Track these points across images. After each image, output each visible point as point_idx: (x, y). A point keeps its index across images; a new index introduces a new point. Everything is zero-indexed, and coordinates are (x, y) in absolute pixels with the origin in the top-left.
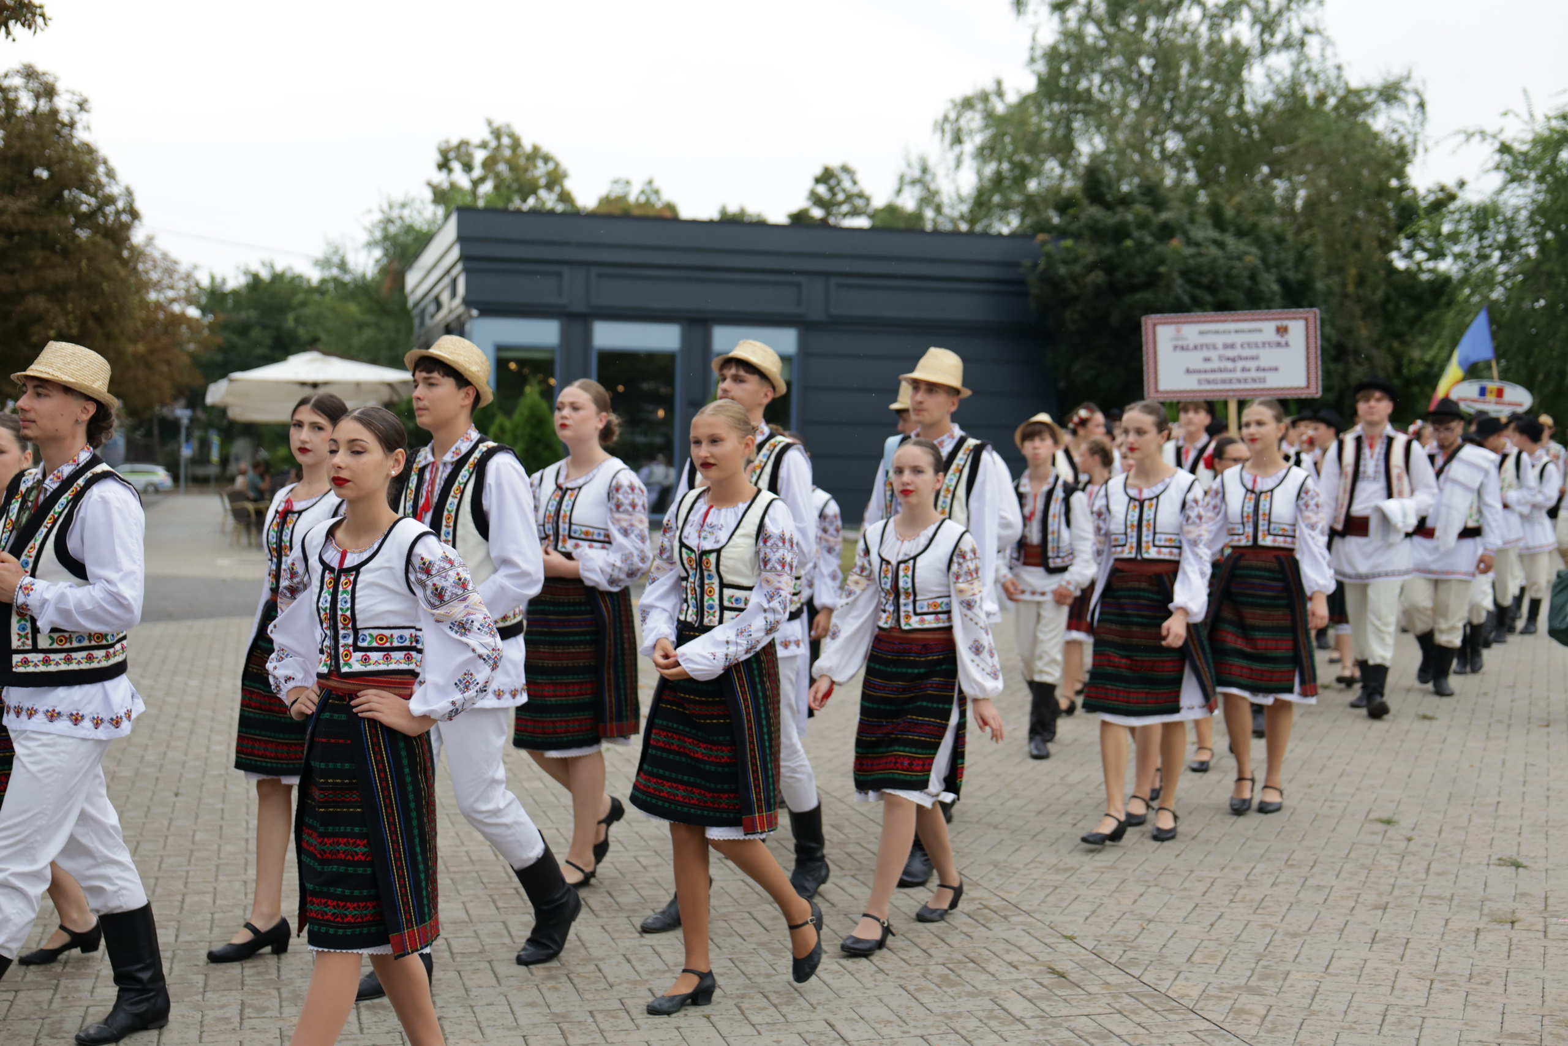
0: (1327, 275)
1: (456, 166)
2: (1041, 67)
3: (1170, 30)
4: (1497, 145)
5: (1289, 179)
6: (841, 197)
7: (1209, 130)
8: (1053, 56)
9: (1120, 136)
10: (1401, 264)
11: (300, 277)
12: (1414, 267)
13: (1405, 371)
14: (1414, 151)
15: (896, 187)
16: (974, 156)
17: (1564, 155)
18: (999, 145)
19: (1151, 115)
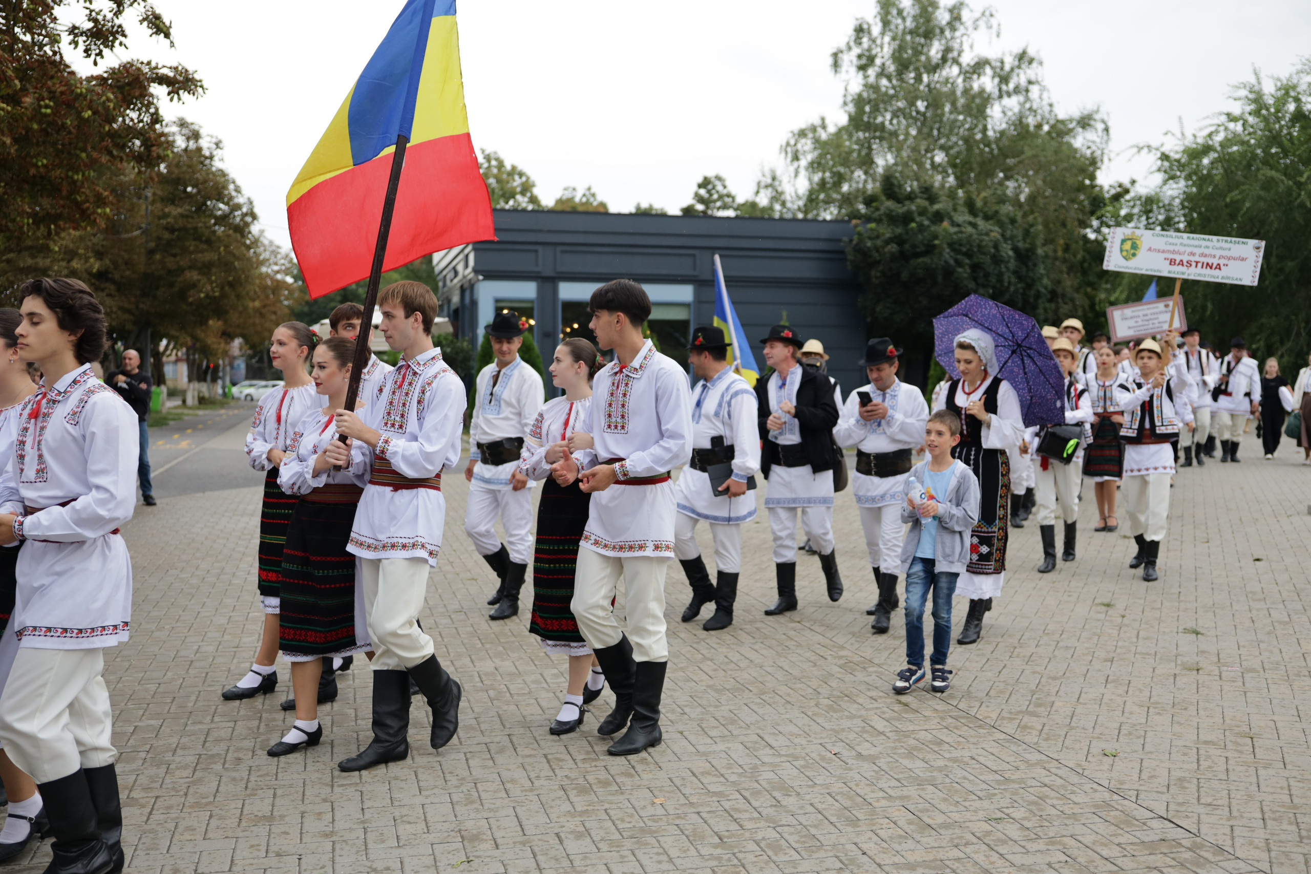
0: (1044, 245)
2: (851, 108)
3: (938, 82)
4: (1159, 155)
5: (1017, 180)
6: (715, 196)
7: (964, 148)
8: (859, 101)
9: (904, 154)
10: (1092, 236)
12: (1100, 238)
13: (1097, 308)
14: (1102, 161)
15: (755, 189)
16: (807, 169)
17: (1206, 161)
18: (823, 161)
19: (925, 139)
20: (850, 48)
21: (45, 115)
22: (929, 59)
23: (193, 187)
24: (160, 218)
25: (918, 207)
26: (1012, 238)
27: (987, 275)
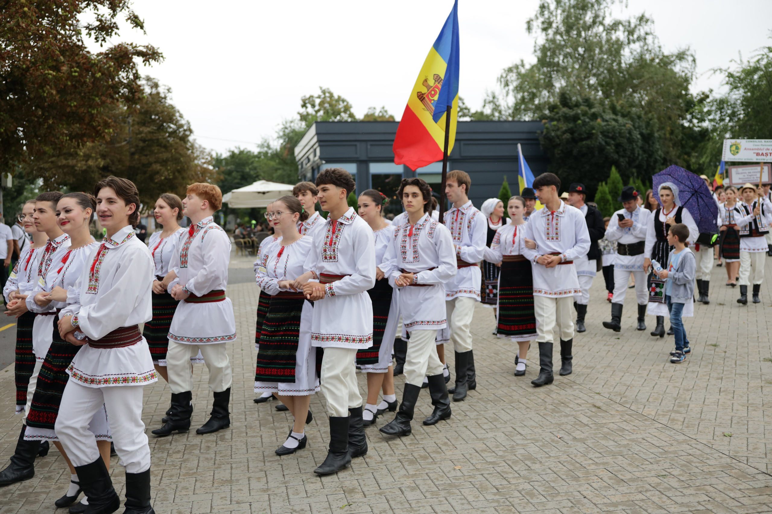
0: (658, 131)
1: (309, 106)
2: (539, 53)
3: (591, 36)
4: (727, 74)
5: (640, 93)
7: (607, 74)
8: (544, 49)
9: (572, 79)
10: (686, 124)
11: (250, 152)
12: (691, 125)
14: (692, 79)
15: (483, 104)
16: (513, 91)
17: (756, 77)
18: (523, 86)
19: (584, 70)
20: (537, 18)
21: (75, 76)
22: (585, 22)
23: (156, 115)
24: (137, 134)
25: (582, 111)
26: (639, 127)
27: (625, 150)
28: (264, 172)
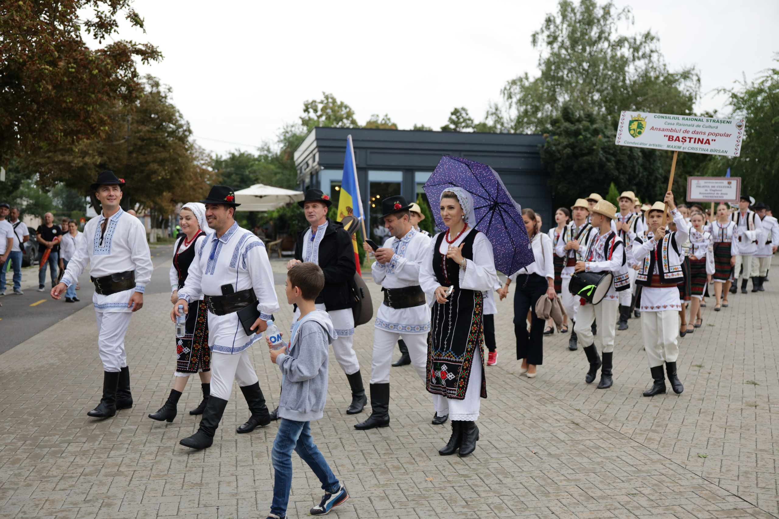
1: (311, 110)
2: (543, 67)
3: (595, 52)
4: (730, 95)
6: (462, 120)
7: (611, 91)
8: (548, 63)
9: (575, 94)
11: (250, 154)
14: (696, 98)
15: (485, 116)
16: (516, 103)
17: (759, 98)
18: (527, 99)
19: (588, 85)
20: (543, 32)
21: (71, 72)
22: (590, 38)
23: (155, 114)
24: (136, 133)
25: (584, 126)
27: (625, 167)
28: (263, 176)
